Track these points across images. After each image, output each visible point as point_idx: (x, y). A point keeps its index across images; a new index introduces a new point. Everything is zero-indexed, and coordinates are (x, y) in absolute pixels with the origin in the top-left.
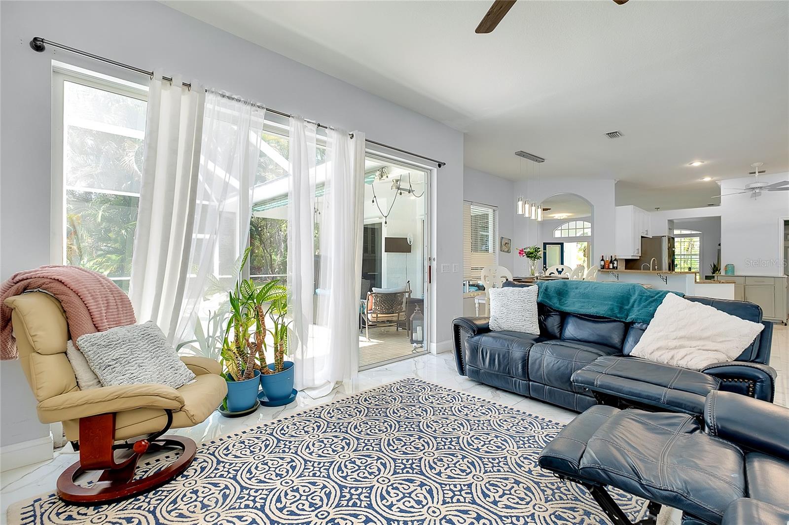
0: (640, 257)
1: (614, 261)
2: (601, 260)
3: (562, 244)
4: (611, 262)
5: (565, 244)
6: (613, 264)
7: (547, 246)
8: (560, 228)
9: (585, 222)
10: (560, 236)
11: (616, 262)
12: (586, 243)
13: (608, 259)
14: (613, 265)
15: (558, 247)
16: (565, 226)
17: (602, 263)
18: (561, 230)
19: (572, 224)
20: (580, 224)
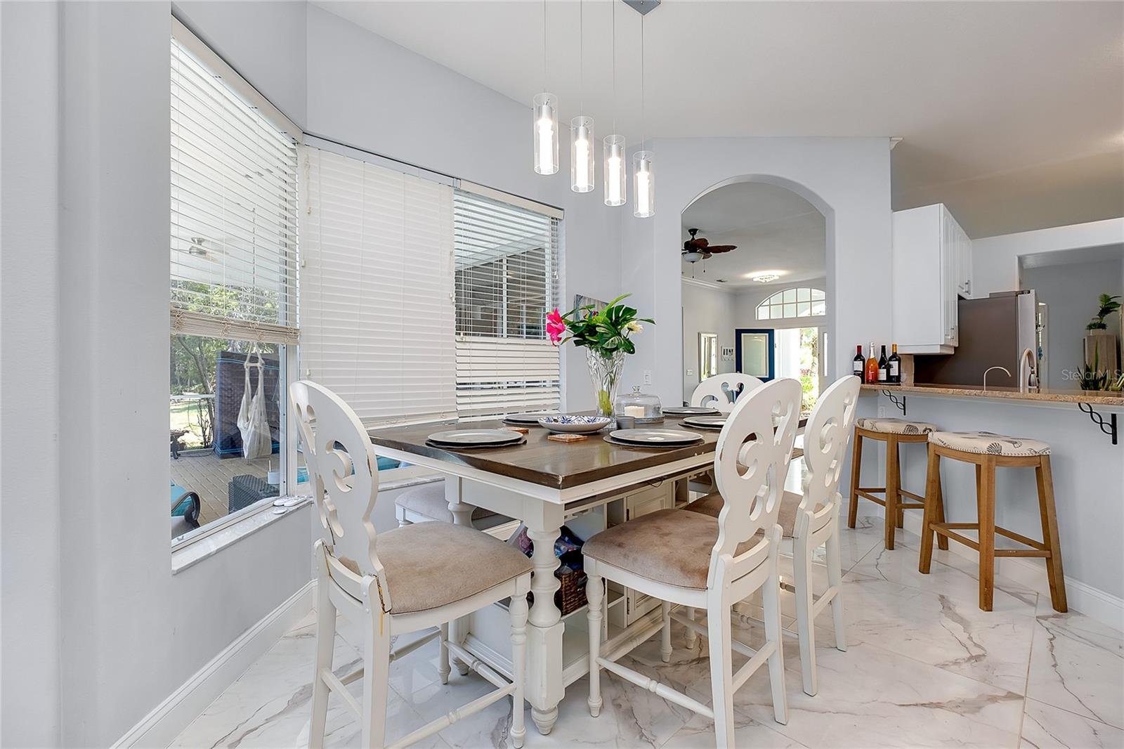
0: (955, 348)
1: (891, 359)
2: (856, 359)
3: (771, 332)
4: (883, 363)
5: (776, 332)
6: (888, 368)
7: (743, 334)
8: (768, 302)
9: (812, 290)
10: (768, 318)
11: (895, 364)
12: (816, 329)
13: (872, 354)
14: (888, 372)
15: (763, 338)
16: (776, 299)
17: (859, 366)
18: (770, 305)
19: (790, 295)
20: (804, 293)
